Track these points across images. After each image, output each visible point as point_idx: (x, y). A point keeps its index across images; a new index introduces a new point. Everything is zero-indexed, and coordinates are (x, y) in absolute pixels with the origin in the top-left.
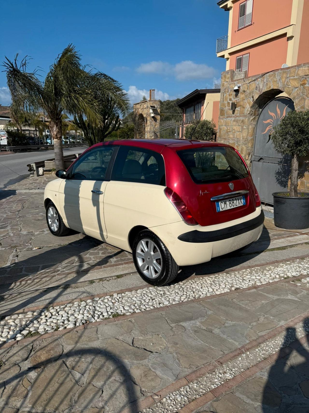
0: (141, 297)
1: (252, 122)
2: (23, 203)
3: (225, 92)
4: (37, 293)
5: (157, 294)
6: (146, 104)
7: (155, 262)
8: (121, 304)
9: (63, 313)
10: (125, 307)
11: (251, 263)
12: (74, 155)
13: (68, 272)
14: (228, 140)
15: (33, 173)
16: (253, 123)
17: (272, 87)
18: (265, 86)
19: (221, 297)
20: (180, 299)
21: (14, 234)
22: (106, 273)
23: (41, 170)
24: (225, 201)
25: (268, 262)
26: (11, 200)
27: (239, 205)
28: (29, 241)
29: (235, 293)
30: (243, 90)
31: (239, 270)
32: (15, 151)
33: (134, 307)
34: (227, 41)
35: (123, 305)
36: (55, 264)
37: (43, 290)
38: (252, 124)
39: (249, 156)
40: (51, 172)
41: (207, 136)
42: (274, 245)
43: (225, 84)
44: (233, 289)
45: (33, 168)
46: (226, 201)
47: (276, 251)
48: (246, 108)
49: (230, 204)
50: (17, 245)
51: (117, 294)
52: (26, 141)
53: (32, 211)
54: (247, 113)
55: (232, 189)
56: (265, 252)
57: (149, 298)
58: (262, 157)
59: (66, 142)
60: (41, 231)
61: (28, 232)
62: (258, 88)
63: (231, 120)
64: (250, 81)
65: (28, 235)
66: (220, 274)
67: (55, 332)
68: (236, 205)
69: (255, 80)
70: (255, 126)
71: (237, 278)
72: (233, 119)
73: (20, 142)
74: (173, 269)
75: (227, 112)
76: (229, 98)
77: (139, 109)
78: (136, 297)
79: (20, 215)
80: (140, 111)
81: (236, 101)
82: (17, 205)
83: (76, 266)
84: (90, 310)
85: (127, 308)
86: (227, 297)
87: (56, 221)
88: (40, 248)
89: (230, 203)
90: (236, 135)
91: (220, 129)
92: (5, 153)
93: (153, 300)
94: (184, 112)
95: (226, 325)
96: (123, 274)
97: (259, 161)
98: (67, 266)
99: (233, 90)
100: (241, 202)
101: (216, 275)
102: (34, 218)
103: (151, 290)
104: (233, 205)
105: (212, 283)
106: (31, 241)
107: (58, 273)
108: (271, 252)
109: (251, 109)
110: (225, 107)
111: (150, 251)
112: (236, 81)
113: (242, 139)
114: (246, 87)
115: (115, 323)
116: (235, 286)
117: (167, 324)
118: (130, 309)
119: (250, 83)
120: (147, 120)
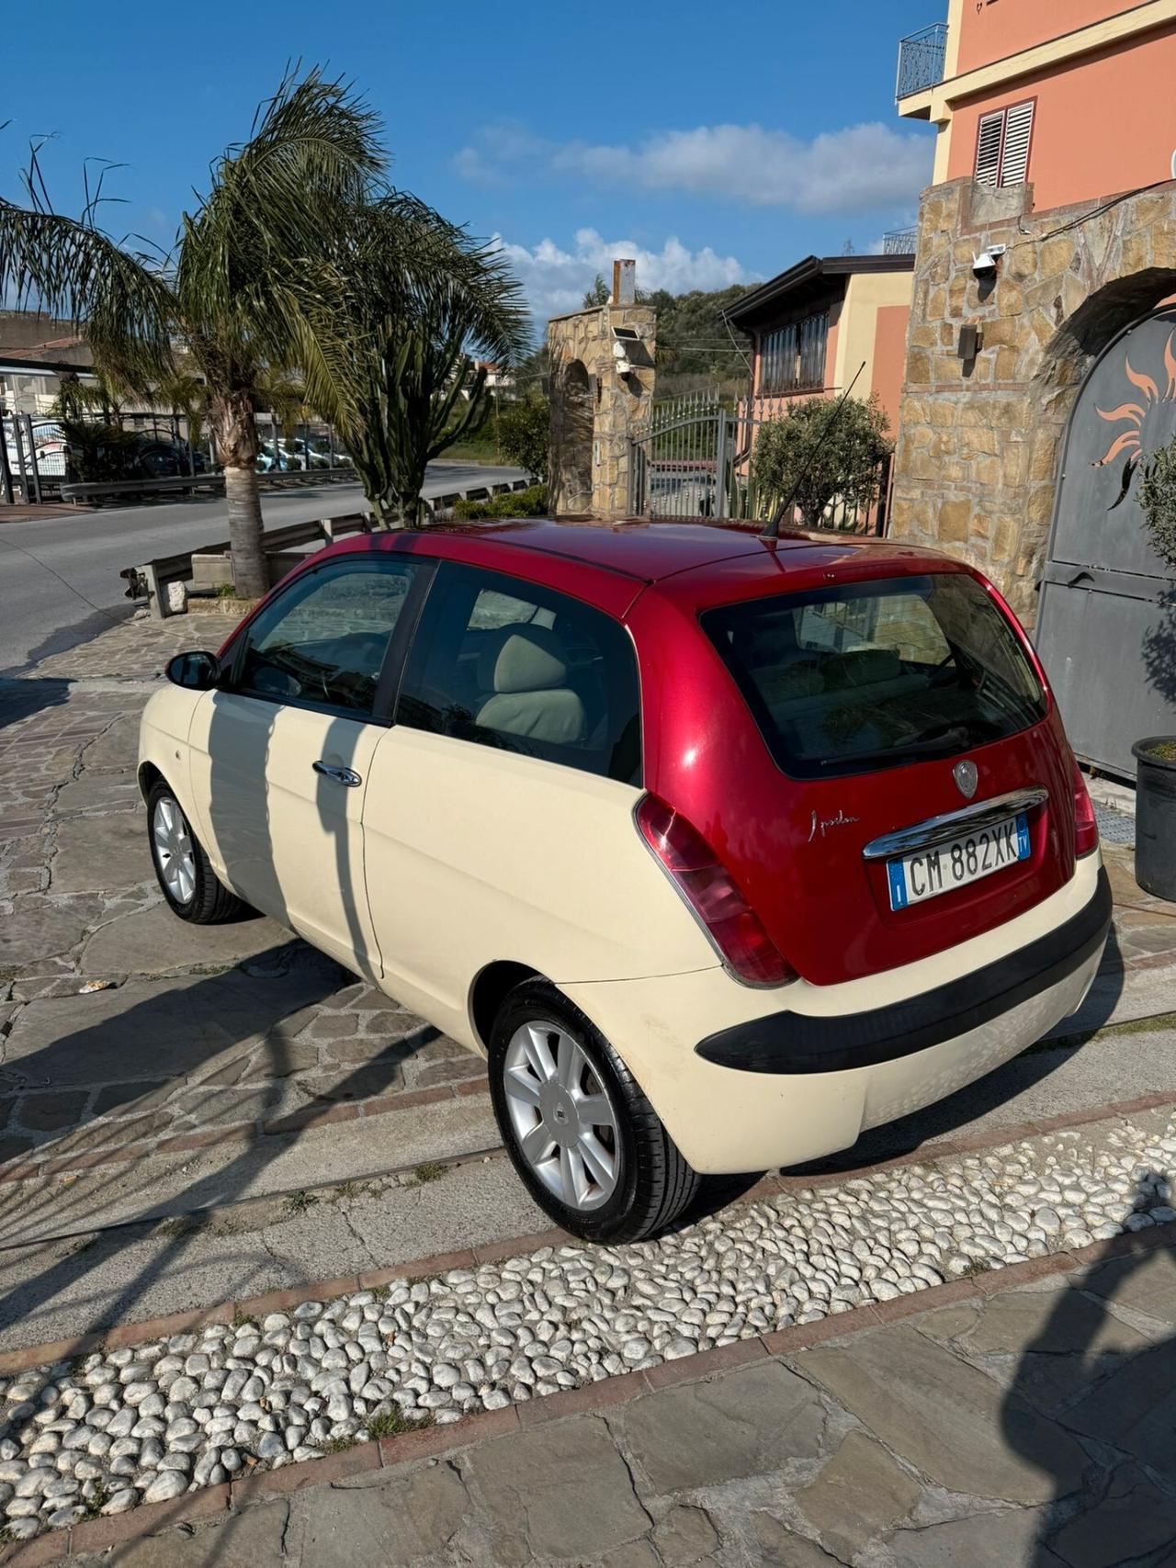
0: (517, 1308)
1: (1049, 414)
2: (84, 744)
3: (933, 278)
4: (48, 1261)
5: (592, 1288)
6: (597, 319)
7: (588, 1136)
8: (421, 1350)
9: (144, 1395)
10: (435, 1370)
11: (1039, 1105)
12: (317, 524)
13: (204, 1136)
14: (941, 487)
15: (146, 605)
16: (1053, 420)
17: (1149, 257)
18: (1117, 255)
19: (900, 1321)
20: (703, 1327)
21: (18, 907)
22: (376, 1140)
23: (176, 592)
24: (932, 851)
25: (1116, 1099)
26: (40, 729)
27: (1001, 865)
28: (72, 944)
29: (966, 1297)
30: (1014, 269)
31: (981, 1147)
32: (97, 501)
33: (480, 1372)
34: (942, 48)
35: (428, 1360)
36: (159, 1079)
37: (76, 1239)
38: (1047, 421)
39: (1030, 562)
40: (214, 602)
41: (849, 470)
42: (1138, 995)
43: (937, 240)
44: (957, 1266)
45: (146, 585)
46: (937, 854)
47: (1149, 1035)
48: (1027, 351)
49: (958, 865)
50: (18, 964)
51: (405, 1284)
52: (137, 460)
53: (111, 790)
54: (1027, 376)
55: (968, 790)
56: (1102, 1036)
57: (556, 1316)
58: (1086, 570)
59: (295, 465)
60: (131, 895)
61: (78, 897)
62: (1084, 265)
63: (956, 403)
64: (1049, 229)
65: (76, 910)
66: (897, 1174)
67: (86, 1525)
68: (985, 867)
69: (1070, 227)
70: (1063, 430)
71: (974, 1200)
72: (965, 400)
73: (114, 467)
74: (672, 1182)
75: (937, 368)
76: (949, 303)
77: (571, 342)
78: (493, 1307)
79: (60, 810)
80: (573, 351)
81: (982, 318)
82: (58, 754)
83: (250, 1096)
84: (272, 1380)
85: (443, 1378)
86: (929, 1322)
87: (187, 860)
88: (112, 986)
89: (959, 860)
90: (974, 467)
91: (908, 440)
92: (58, 511)
93: (571, 1326)
94: (758, 346)
95: (925, 1514)
96: (446, 1160)
97: (1072, 585)
98: (208, 1097)
99: (968, 272)
100: (1009, 845)
101: (879, 1178)
102: (111, 824)
103: (566, 1266)
104: (972, 868)
105: (858, 1225)
106: (81, 945)
107: (164, 1136)
108: (1127, 1040)
109: (1048, 358)
110: (933, 344)
111: (568, 1085)
112: (982, 228)
113: (1000, 486)
114: (1030, 257)
115: (377, 1475)
116: (966, 1249)
117: (632, 1496)
118: (458, 1385)
119: (1050, 240)
120: (600, 388)
